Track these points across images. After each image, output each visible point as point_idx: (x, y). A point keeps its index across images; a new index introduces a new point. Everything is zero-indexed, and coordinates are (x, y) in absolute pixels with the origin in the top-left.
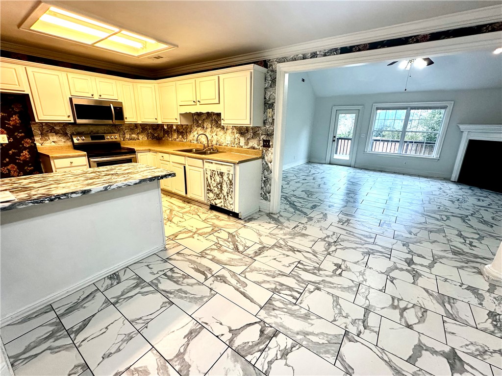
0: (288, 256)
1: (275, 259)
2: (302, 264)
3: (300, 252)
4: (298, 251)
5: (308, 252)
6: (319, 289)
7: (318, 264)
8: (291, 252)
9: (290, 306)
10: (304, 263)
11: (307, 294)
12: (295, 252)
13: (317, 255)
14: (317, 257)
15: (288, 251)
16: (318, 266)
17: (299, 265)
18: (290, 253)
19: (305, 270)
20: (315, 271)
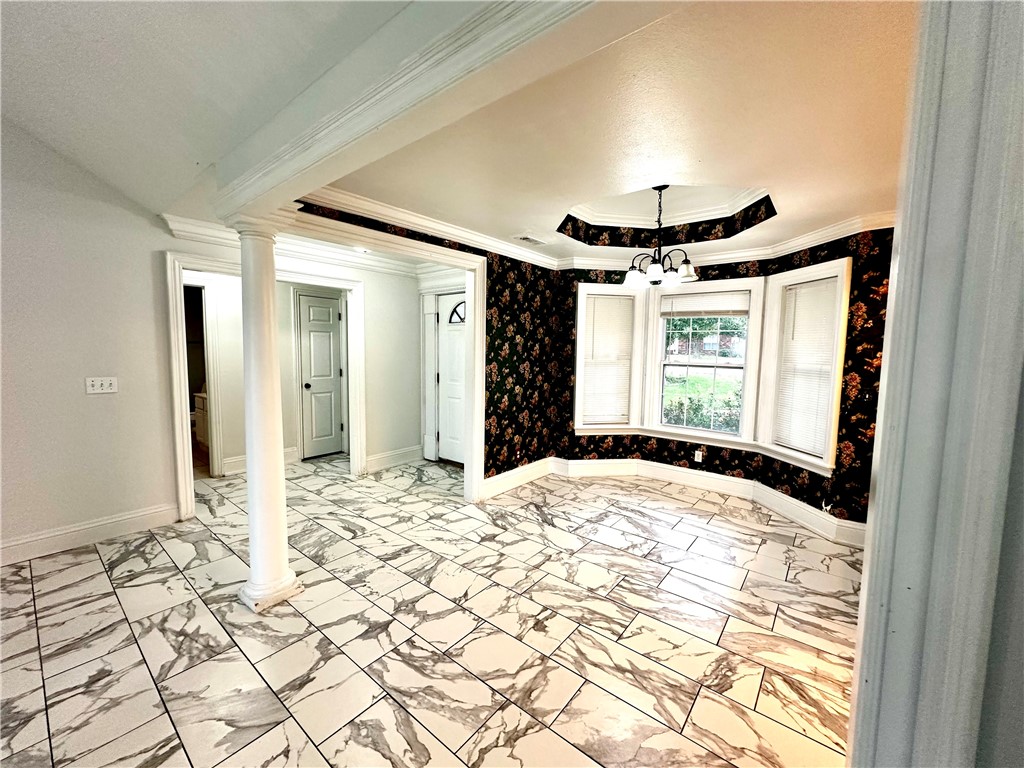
0: (647, 656)
1: (676, 647)
2: (613, 633)
3: (619, 669)
4: (622, 670)
5: (596, 665)
6: (591, 590)
7: (580, 632)
8: (642, 668)
9: (633, 574)
10: (608, 634)
11: (609, 585)
12: (629, 667)
13: (575, 654)
14: (578, 650)
15: (649, 672)
16: (581, 628)
17: (620, 630)
18: (643, 664)
19: (609, 620)
20: (588, 616)
